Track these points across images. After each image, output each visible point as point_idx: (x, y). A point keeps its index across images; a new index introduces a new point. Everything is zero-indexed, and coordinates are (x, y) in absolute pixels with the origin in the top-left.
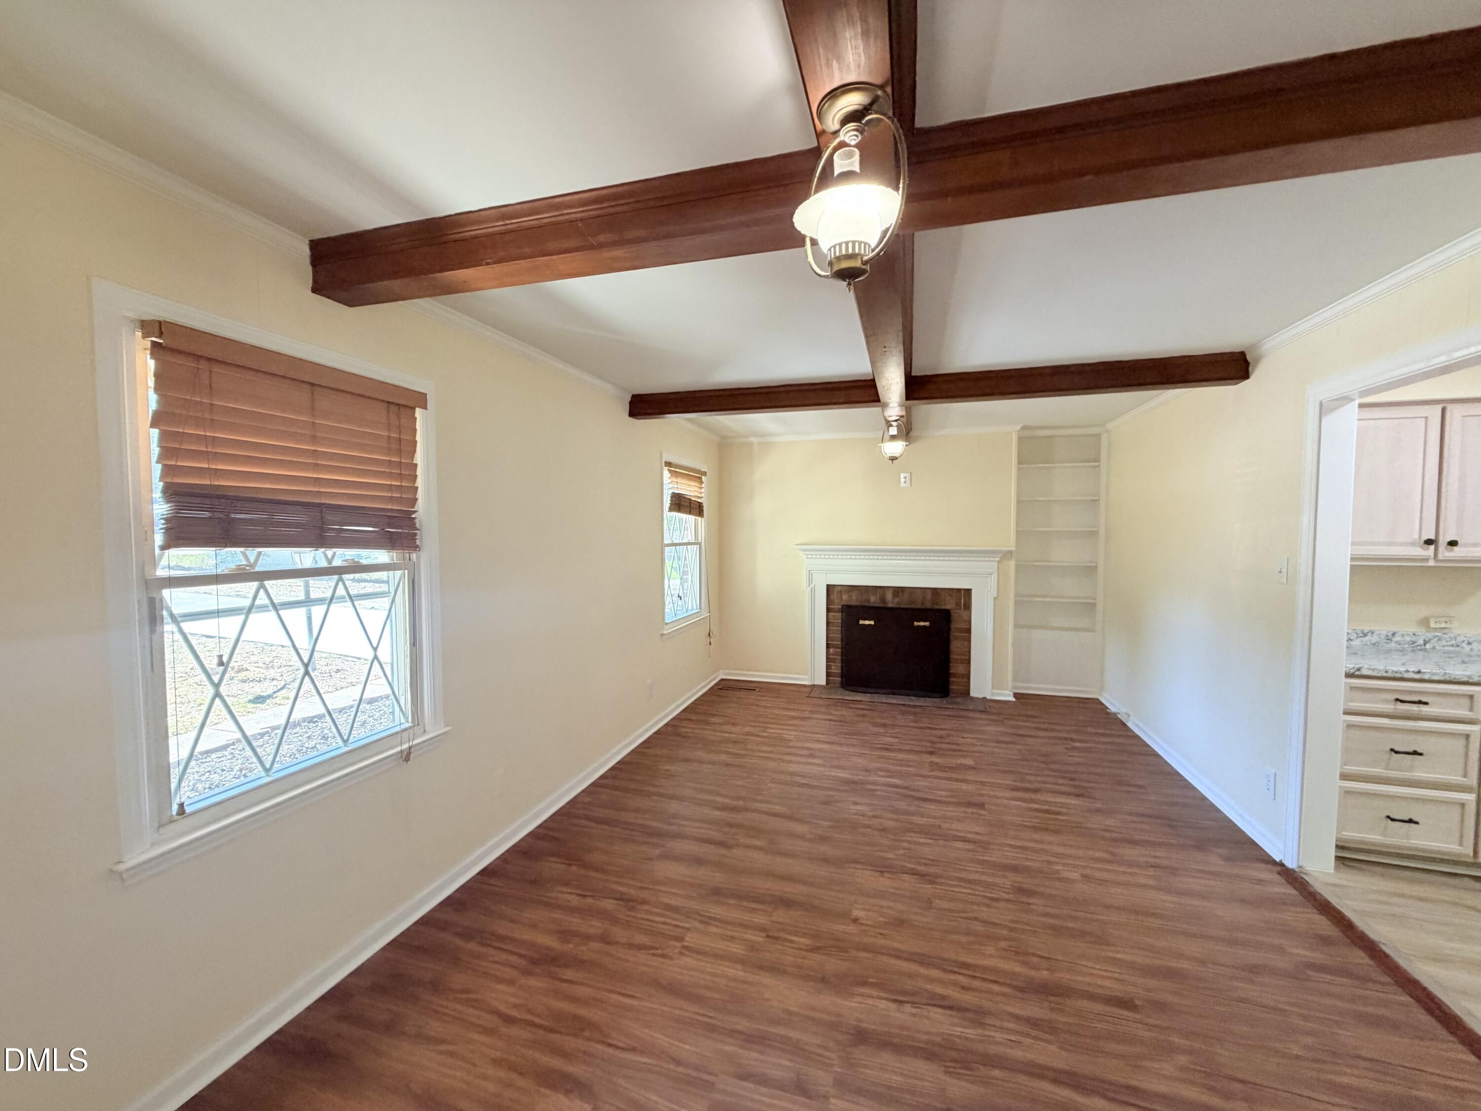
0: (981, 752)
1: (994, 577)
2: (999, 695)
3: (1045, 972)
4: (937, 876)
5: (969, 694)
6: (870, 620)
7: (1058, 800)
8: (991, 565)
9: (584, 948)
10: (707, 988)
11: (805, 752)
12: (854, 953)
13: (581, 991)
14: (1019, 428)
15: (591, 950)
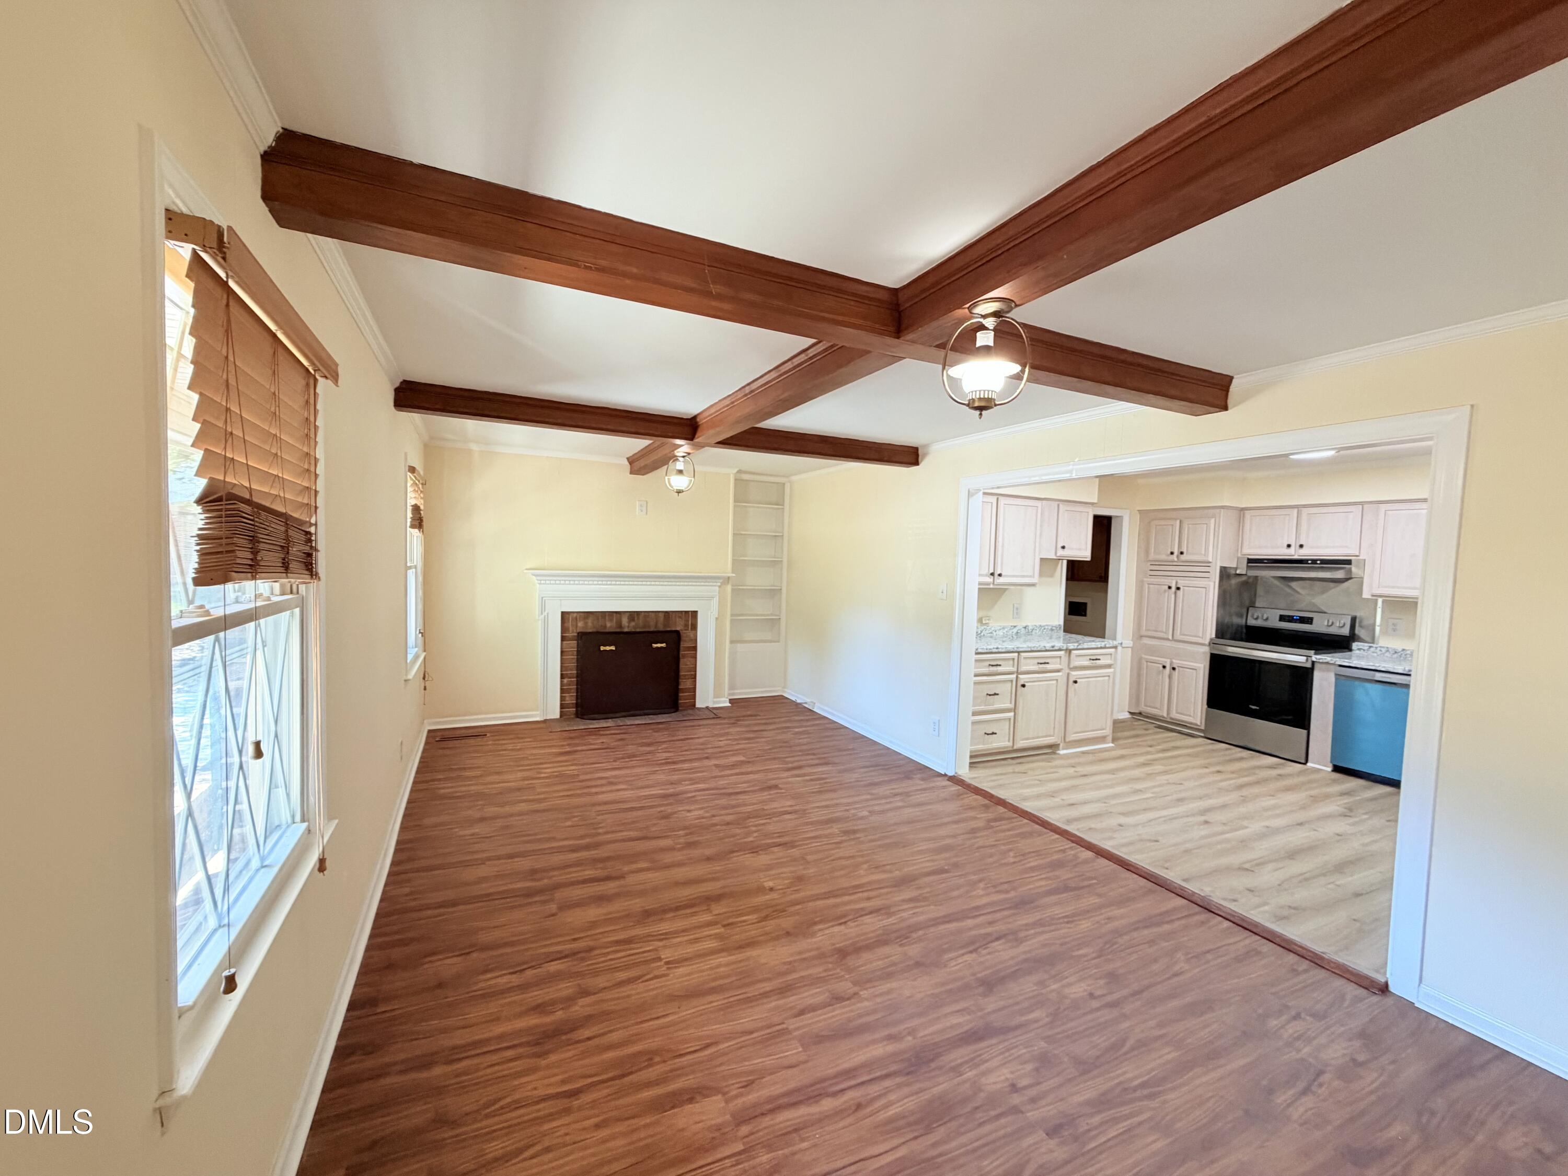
0: (744, 749)
1: (716, 600)
2: (719, 702)
3: (897, 872)
4: (792, 842)
5: (694, 705)
6: (610, 645)
7: (820, 770)
8: (714, 590)
9: (577, 1008)
10: (715, 980)
11: (603, 782)
12: (792, 909)
13: (615, 1037)
14: (736, 471)
15: (581, 1007)
